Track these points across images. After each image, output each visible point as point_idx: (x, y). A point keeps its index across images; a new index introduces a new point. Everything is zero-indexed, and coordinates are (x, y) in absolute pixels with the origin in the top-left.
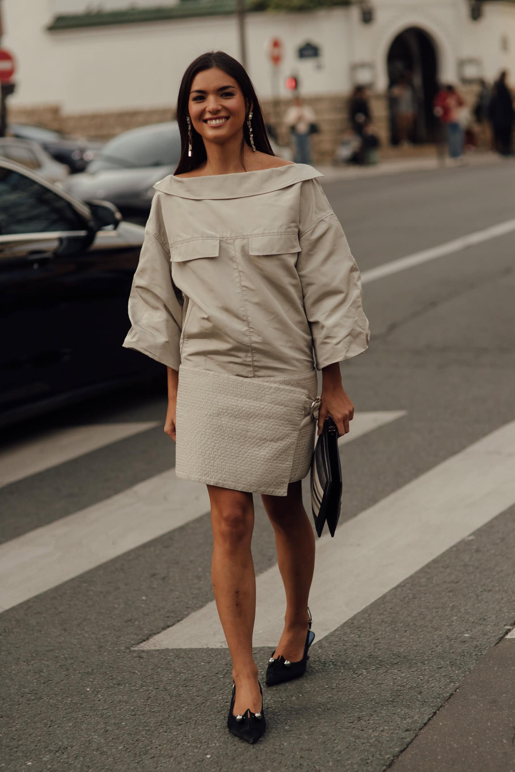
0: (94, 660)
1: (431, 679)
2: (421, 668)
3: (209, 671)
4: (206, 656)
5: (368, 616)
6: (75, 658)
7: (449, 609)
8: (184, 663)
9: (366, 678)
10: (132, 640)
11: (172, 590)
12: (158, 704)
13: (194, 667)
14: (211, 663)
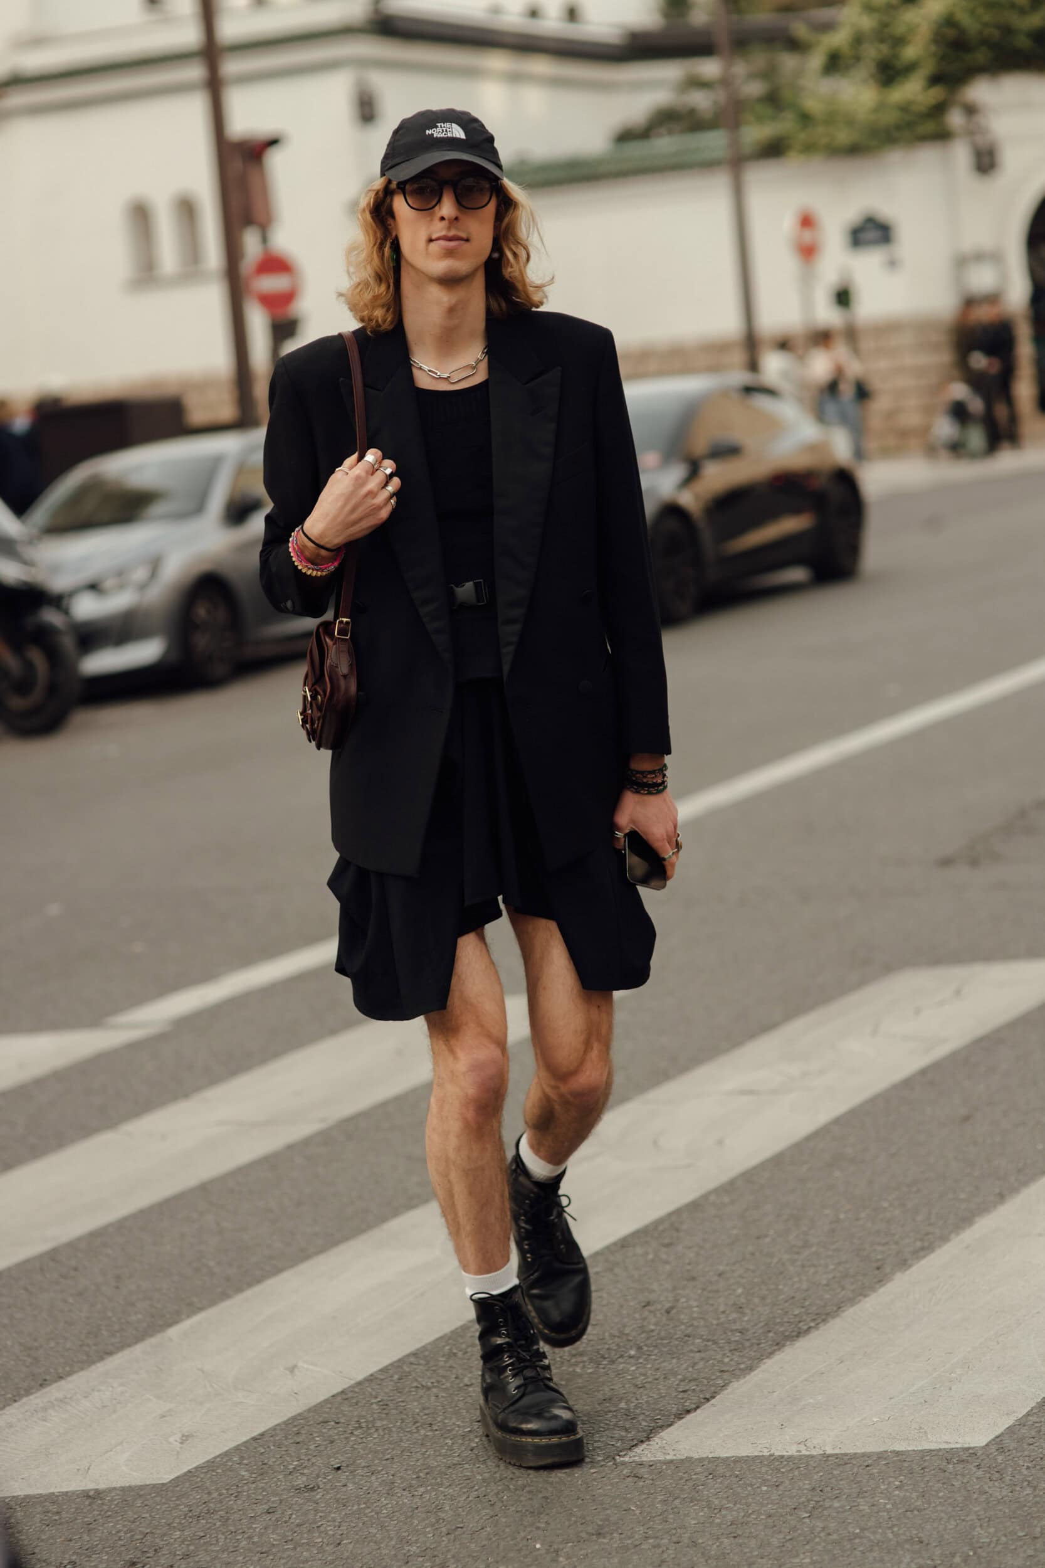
4: (771, 1472)
8: (727, 1487)
10: (618, 1440)
11: (688, 1336)
13: (749, 1495)
14: (781, 1488)
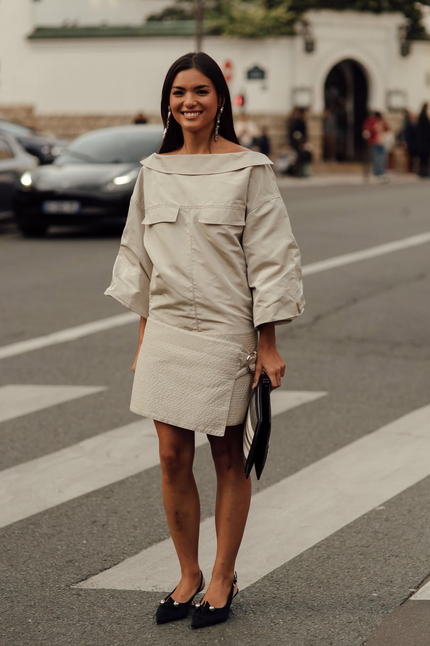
0: (37, 595)
1: (341, 632)
2: (333, 622)
3: (140, 611)
4: (139, 597)
5: (286, 572)
6: (20, 592)
7: (359, 570)
8: (118, 602)
9: (282, 627)
10: (72, 579)
11: (110, 537)
12: (93, 638)
13: (127, 607)
14: (142, 605)
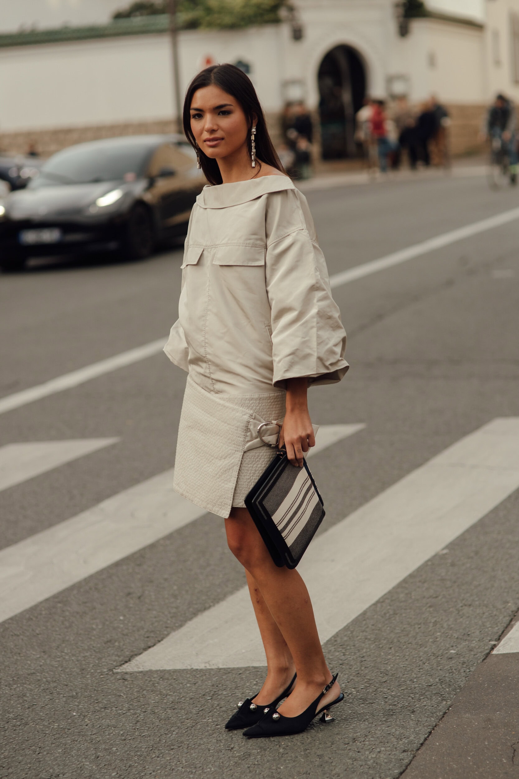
0: (78, 683)
1: (422, 698)
2: (411, 686)
3: (195, 692)
4: (191, 677)
5: (350, 633)
6: (58, 681)
7: (431, 625)
8: (170, 684)
9: (356, 698)
10: (114, 661)
11: (149, 610)
12: (147, 728)
13: (180, 688)
14: (197, 685)
